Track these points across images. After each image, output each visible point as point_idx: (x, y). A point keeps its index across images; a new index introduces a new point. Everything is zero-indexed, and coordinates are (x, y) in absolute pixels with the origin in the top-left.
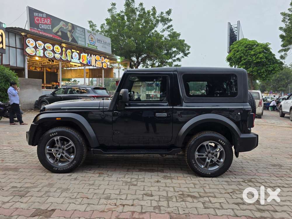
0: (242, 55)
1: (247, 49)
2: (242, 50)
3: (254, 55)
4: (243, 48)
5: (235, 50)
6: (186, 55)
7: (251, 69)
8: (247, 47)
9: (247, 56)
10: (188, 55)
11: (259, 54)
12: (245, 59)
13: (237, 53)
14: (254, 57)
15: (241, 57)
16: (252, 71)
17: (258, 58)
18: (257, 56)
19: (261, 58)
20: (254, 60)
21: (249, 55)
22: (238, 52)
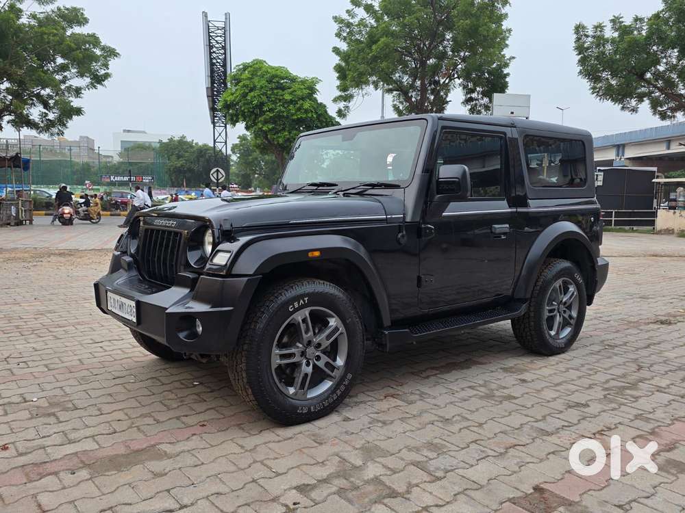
0: (264, 99)
1: (273, 86)
2: (262, 87)
3: (291, 102)
4: (263, 82)
5: (245, 86)
6: (98, 80)
7: (286, 133)
8: (271, 81)
9: (274, 102)
10: (105, 83)
11: (301, 102)
12: (271, 110)
13: (252, 94)
14: (291, 107)
15: (262, 104)
16: (288, 139)
17: (299, 109)
18: (298, 106)
19: (306, 111)
20: (293, 115)
21: (280, 100)
22: (251, 90)
